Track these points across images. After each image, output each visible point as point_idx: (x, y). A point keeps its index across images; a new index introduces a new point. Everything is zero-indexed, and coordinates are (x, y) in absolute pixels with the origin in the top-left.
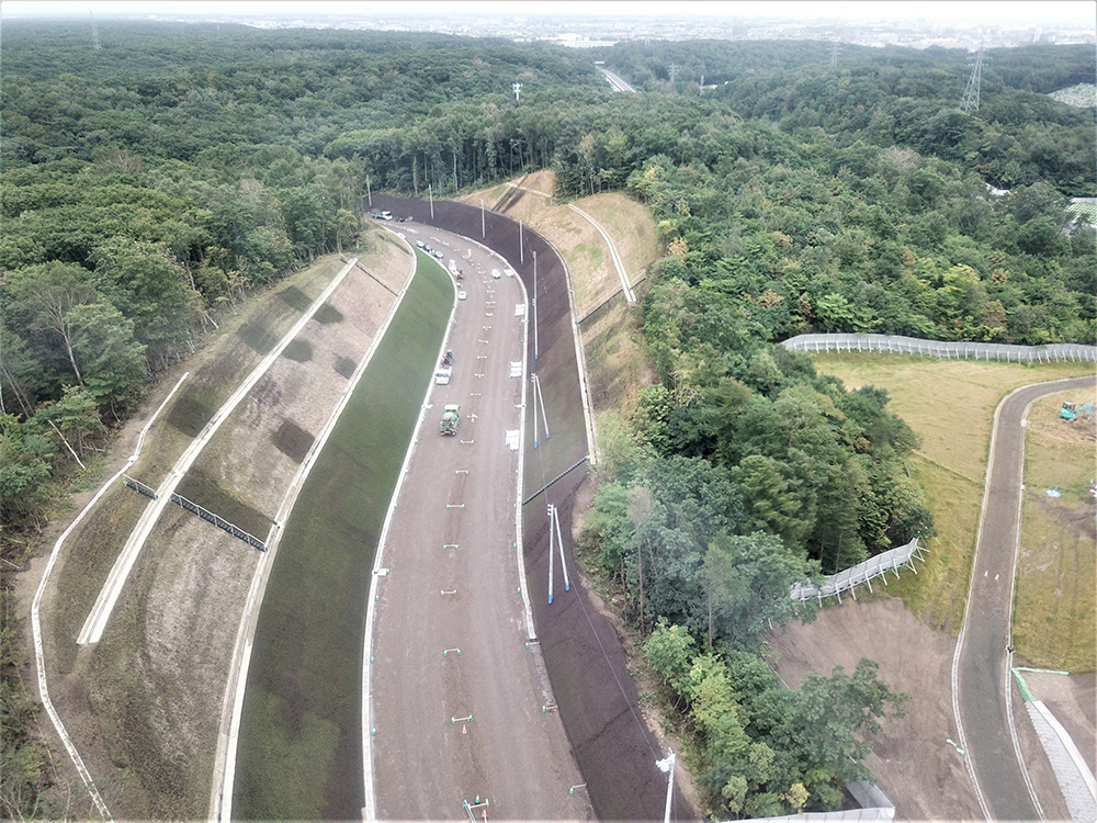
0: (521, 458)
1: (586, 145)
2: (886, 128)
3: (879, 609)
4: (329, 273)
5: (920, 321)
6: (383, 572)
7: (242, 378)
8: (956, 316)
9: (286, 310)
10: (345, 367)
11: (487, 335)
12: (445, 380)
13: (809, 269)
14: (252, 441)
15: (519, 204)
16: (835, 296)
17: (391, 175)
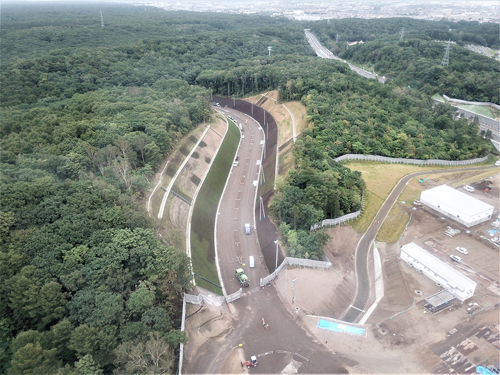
0: (257, 188)
1: (289, 84)
2: (412, 71)
3: (346, 228)
4: (202, 131)
5: (385, 151)
6: (219, 214)
7: (182, 163)
8: (398, 150)
9: (191, 143)
10: (208, 161)
11: (250, 151)
12: (236, 165)
13: (352, 133)
14: (186, 180)
15: (265, 103)
16: (358, 142)
17: (220, 89)
